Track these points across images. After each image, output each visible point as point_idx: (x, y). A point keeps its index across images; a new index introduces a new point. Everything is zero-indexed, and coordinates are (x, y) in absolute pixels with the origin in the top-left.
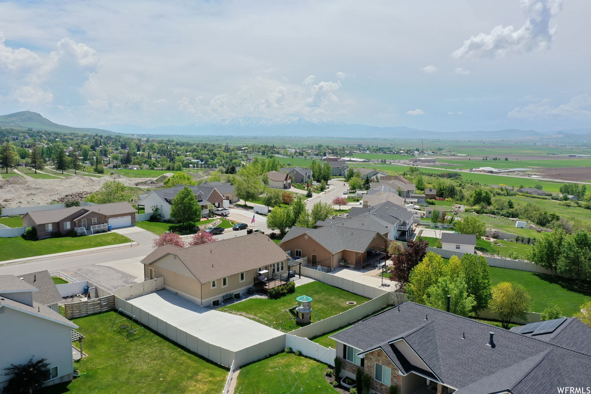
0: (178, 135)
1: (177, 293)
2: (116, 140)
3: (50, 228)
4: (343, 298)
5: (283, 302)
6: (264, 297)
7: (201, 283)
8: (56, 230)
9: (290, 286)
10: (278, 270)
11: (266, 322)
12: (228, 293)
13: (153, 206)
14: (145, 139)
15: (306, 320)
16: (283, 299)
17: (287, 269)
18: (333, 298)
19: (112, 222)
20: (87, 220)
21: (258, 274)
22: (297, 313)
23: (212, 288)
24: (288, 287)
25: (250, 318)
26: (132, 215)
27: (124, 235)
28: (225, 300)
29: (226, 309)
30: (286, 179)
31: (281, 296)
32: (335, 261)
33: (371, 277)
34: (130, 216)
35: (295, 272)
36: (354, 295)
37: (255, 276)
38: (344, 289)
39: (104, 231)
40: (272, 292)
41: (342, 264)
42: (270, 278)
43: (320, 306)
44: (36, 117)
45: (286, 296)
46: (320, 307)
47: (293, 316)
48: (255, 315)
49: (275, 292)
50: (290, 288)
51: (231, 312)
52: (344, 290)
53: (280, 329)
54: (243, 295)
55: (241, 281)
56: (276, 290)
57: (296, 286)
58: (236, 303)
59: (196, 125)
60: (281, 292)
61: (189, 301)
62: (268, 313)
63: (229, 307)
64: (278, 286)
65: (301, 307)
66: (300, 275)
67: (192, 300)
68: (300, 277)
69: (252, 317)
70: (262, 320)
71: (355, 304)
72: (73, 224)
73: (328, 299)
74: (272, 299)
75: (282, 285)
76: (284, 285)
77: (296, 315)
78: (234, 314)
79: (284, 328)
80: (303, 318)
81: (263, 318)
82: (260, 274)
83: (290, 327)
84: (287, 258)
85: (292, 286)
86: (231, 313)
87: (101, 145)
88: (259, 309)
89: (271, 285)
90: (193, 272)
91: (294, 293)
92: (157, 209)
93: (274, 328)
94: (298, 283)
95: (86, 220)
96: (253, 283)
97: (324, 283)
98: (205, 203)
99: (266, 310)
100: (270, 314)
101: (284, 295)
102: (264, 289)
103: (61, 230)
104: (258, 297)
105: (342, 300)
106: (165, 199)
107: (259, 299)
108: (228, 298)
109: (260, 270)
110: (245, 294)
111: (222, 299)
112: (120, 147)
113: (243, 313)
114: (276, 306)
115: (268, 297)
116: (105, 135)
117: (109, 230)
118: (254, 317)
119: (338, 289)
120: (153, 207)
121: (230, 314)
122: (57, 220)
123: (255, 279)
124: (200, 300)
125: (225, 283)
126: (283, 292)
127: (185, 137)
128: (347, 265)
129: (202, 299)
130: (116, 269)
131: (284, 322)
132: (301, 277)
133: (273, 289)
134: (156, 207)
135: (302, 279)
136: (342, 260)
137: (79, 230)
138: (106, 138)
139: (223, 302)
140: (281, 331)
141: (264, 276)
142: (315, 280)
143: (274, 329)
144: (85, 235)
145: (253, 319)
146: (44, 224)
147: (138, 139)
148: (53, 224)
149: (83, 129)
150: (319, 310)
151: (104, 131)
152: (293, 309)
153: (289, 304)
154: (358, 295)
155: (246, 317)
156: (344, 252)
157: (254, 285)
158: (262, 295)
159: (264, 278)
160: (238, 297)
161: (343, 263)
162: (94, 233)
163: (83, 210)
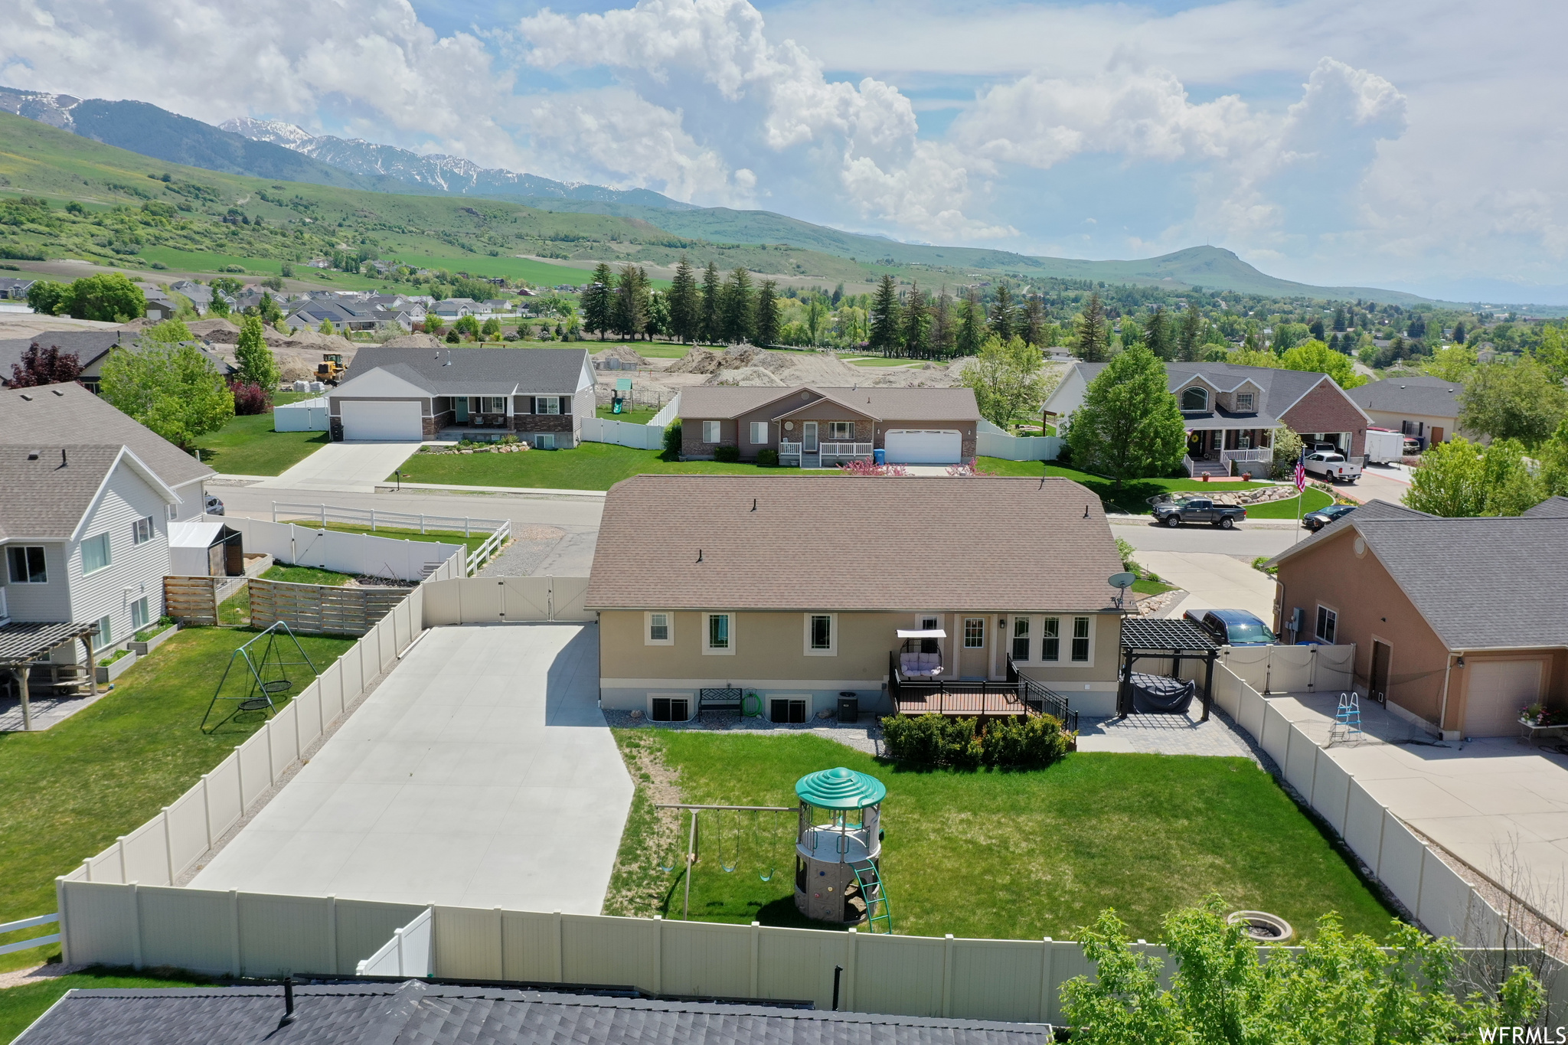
3: (715, 434)
6: (870, 747)
8: (730, 443)
10: (1050, 653)
19: (896, 441)
20: (819, 424)
21: (895, 642)
23: (649, 641)
26: (968, 428)
28: (706, 707)
31: (948, 768)
32: (1478, 696)
34: (957, 431)
35: (1190, 689)
37: (898, 649)
38: (1347, 841)
41: (1529, 724)
42: (993, 677)
44: (1224, 259)
50: (1029, 744)
51: (644, 754)
54: (817, 714)
55: (810, 651)
57: (1079, 749)
58: (731, 732)
68: (1205, 719)
71: (1282, 937)
72: (775, 432)
78: (633, 765)
86: (631, 758)
95: (816, 423)
96: (887, 678)
97: (1278, 778)
98: (1264, 423)
103: (741, 444)
108: (726, 702)
109: (930, 625)
110: (824, 714)
112: (1405, 334)
113: (666, 777)
115: (886, 750)
121: (620, 763)
122: (731, 414)
126: (958, 747)
129: (600, 676)
132: (1211, 722)
137: (788, 448)
142: (1253, 757)
144: (798, 466)
146: (699, 421)
148: (724, 422)
157: (889, 688)
159: (931, 669)
161: (1533, 717)
163: (805, 390)
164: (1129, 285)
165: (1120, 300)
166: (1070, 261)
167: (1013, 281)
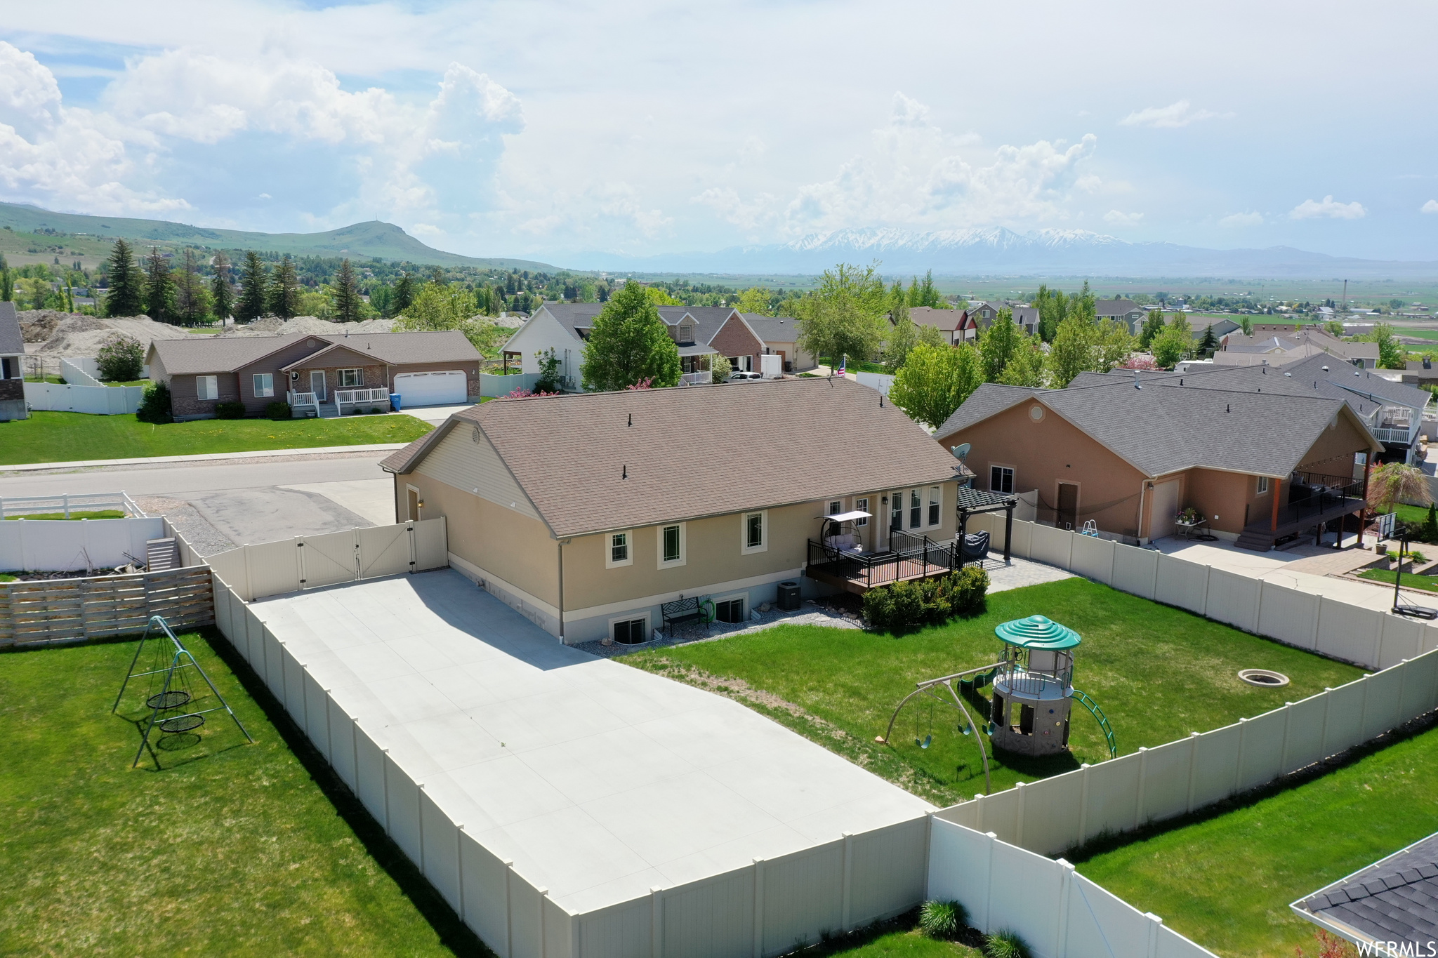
0: (700, 274)
1: (484, 585)
2: (557, 281)
3: (211, 390)
4: (1218, 654)
5: (932, 649)
6: (846, 624)
7: (554, 534)
8: (230, 398)
9: (966, 583)
10: (915, 521)
11: (839, 734)
12: (689, 593)
13: (543, 352)
14: (623, 280)
15: (1040, 741)
16: (929, 635)
17: (954, 522)
18: (1164, 648)
19: (405, 385)
20: (326, 372)
21: (827, 527)
22: (999, 699)
23: (610, 563)
24: (956, 589)
25: (761, 709)
26: (469, 368)
27: (429, 422)
28: (672, 621)
29: (664, 661)
30: (961, 327)
31: (924, 626)
32: (1155, 508)
33: (1327, 578)
34: (461, 371)
35: (988, 537)
36: (1268, 643)
37: (815, 535)
38: (1211, 614)
39: (376, 411)
40: (881, 602)
41: (1187, 523)
42: (879, 550)
43: (1110, 679)
44: (392, 234)
45: (945, 624)
46: (1107, 684)
47: (976, 713)
48: (792, 696)
49: (896, 603)
50: (964, 592)
51: (683, 671)
52: (1210, 620)
53: (904, 778)
54: (758, 608)
55: (746, 550)
56: (899, 595)
57: (991, 590)
58: (717, 638)
59: (745, 251)
60: (923, 605)
61: (521, 617)
62: (855, 693)
63: (682, 655)
64: (911, 582)
65: (1021, 675)
66: (1007, 553)
67: (530, 614)
68: (1007, 559)
69: (773, 701)
70: (818, 721)
71: (1283, 682)
72: (283, 383)
73: (1141, 651)
74: (880, 632)
75: (930, 577)
76: (937, 577)
77: (993, 711)
78: (692, 683)
79: (924, 774)
80: (1027, 726)
81: (826, 715)
82: (836, 528)
83: (960, 768)
84: (955, 473)
85: (973, 584)
86: (681, 678)
87: (520, 289)
88: (813, 672)
89: (880, 577)
90: (529, 489)
91: (983, 617)
92: (553, 363)
93: (874, 767)
94: (999, 580)
95: (323, 372)
96: (804, 565)
97: (1114, 589)
98: (700, 350)
99: (846, 679)
100: (865, 699)
101: (936, 619)
102: (850, 589)
103: (244, 398)
104: (819, 619)
105: (1216, 661)
106: (578, 330)
107: (823, 629)
108: (686, 613)
109: (835, 509)
110: (766, 607)
111: (659, 621)
112: (562, 296)
113: (737, 685)
114: (896, 663)
115: (864, 623)
116: (533, 272)
117: (393, 409)
118: (784, 705)
119: (1184, 615)
120: (542, 356)
121: (676, 683)
122: (230, 366)
123: (815, 548)
124: (555, 612)
125: (671, 549)
126: (932, 605)
127: (717, 278)
128: (1205, 531)
129: (562, 611)
130: (328, 501)
131: (929, 739)
132: (1013, 560)
133: (886, 591)
134: (549, 356)
135: (1018, 567)
136: (1184, 508)
137: (296, 399)
138: (536, 278)
139: (663, 630)
140: (906, 788)
141: (850, 538)
142: (1073, 576)
143: (873, 771)
144: (316, 416)
145: (775, 714)
146: (192, 377)
147: (607, 280)
148: (220, 376)
149: (489, 261)
150: (1104, 695)
151: (534, 265)
152: (980, 681)
153: (957, 658)
154: (1289, 646)
155: (743, 701)
156: (1194, 479)
157: (810, 571)
158: (841, 615)
159: (852, 547)
160: (731, 614)
161: (1189, 518)
162: (343, 414)
163: (312, 338)
164: (313, 257)
165: (309, 270)
166: (247, 233)
167: (197, 252)
